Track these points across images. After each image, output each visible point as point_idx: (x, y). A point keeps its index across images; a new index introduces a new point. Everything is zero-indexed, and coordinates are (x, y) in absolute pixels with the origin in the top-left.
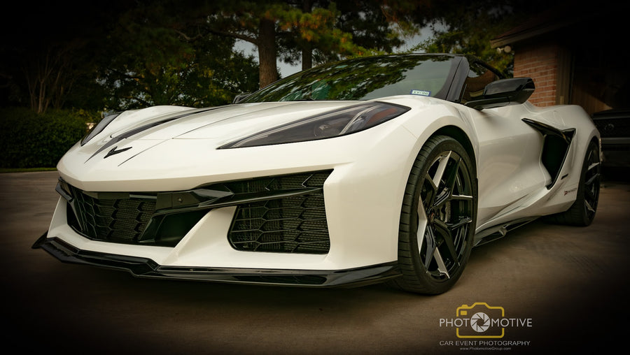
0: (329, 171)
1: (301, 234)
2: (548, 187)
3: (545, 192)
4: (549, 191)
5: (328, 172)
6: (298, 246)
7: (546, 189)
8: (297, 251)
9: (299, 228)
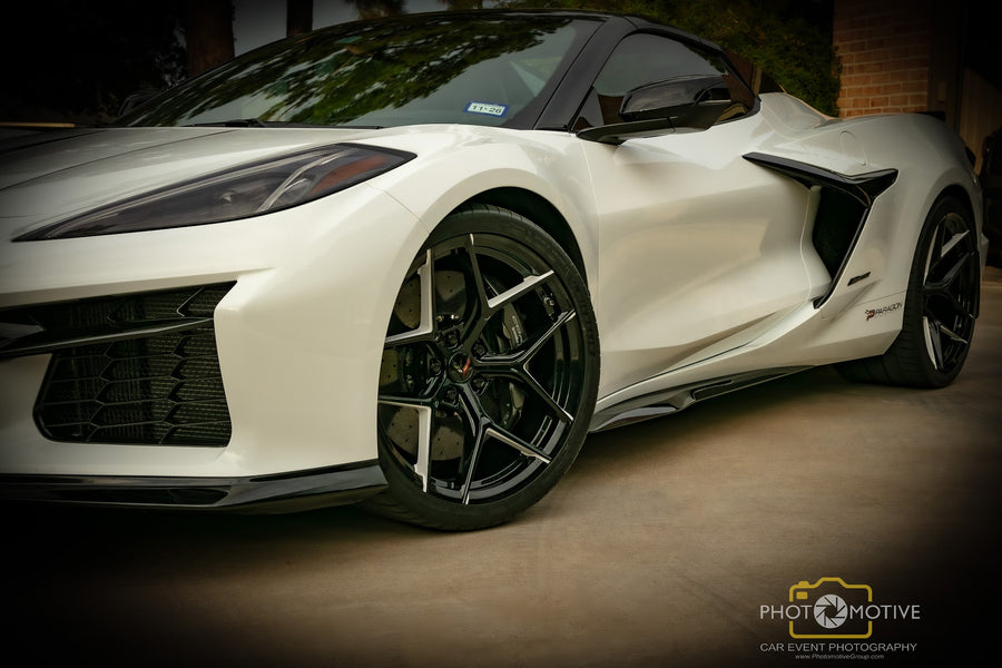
0: (228, 286)
1: (178, 408)
2: (817, 302)
3: (810, 312)
4: (818, 310)
5: (226, 287)
6: (174, 430)
7: (812, 305)
8: (172, 439)
9: (173, 396)
